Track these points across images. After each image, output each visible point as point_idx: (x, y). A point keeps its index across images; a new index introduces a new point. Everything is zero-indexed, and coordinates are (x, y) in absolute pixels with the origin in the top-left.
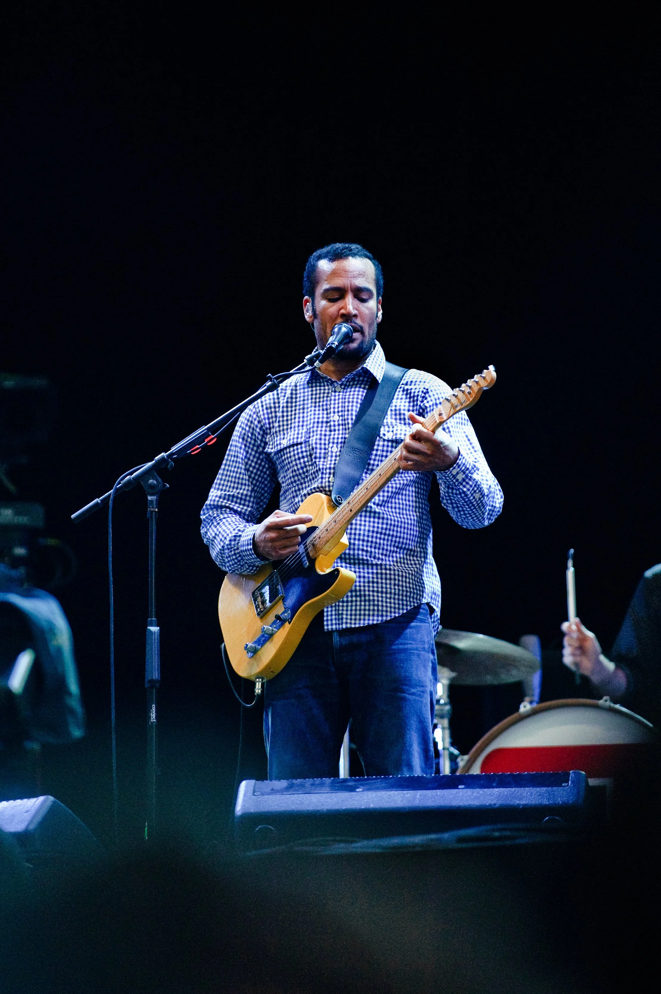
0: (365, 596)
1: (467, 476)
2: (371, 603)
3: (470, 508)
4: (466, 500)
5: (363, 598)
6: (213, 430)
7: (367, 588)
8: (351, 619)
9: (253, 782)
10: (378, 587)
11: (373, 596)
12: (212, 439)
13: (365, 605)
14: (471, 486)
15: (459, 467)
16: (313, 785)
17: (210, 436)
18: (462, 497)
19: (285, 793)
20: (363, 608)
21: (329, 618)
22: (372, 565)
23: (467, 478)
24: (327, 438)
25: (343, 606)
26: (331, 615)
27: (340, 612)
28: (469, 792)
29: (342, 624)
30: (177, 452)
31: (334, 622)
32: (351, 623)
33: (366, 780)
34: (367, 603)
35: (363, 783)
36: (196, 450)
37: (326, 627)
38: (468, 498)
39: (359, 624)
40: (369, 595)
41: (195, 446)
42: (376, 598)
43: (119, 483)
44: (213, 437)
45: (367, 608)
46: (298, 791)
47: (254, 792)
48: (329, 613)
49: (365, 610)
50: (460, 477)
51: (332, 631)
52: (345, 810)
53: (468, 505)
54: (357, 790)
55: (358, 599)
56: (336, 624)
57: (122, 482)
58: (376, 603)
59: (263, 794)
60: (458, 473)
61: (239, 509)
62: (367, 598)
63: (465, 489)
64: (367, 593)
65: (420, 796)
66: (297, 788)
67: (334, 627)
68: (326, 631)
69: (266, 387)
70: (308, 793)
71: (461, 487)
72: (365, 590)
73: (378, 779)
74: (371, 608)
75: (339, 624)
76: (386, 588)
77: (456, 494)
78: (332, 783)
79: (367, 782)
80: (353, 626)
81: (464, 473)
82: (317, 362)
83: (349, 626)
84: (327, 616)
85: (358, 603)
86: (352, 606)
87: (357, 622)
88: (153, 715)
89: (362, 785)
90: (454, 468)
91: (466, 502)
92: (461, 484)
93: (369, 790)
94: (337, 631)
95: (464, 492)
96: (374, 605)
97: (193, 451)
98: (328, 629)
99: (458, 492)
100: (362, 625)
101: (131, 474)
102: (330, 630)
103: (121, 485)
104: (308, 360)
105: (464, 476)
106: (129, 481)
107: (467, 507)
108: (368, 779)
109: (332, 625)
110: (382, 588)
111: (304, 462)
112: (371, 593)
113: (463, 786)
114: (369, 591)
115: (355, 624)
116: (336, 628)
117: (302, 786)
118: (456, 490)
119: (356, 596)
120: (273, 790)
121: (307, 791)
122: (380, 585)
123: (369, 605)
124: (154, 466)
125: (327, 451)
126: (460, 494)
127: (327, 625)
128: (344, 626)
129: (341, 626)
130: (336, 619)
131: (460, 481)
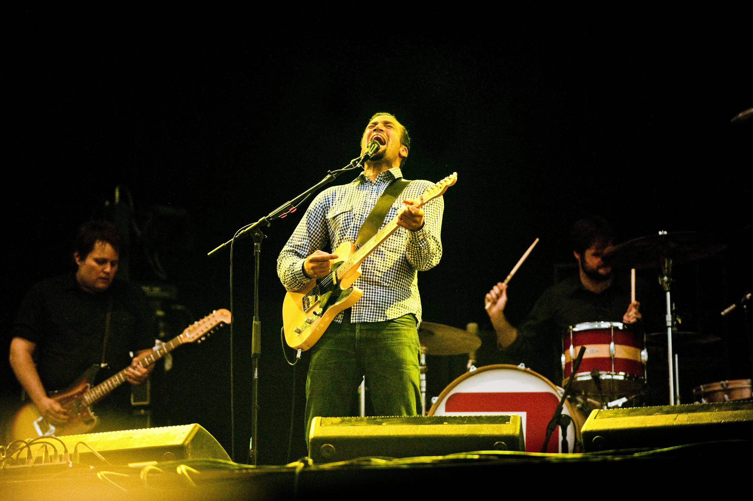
0: (377, 304)
1: (424, 238)
2: (381, 309)
3: (419, 257)
4: (419, 252)
5: (376, 305)
6: (294, 204)
7: (379, 300)
8: (367, 317)
9: (320, 418)
10: (385, 300)
11: (382, 305)
12: (293, 209)
13: (376, 310)
14: (425, 244)
15: (422, 231)
16: (356, 420)
17: (292, 207)
18: (417, 250)
19: (339, 425)
20: (375, 311)
21: (354, 315)
22: (383, 286)
23: (424, 239)
24: (364, 210)
25: (363, 309)
26: (356, 314)
27: (361, 312)
28: (450, 426)
29: (362, 319)
30: (273, 217)
31: (357, 318)
32: (367, 320)
33: (387, 418)
34: (378, 309)
35: (386, 420)
36: (284, 216)
37: (352, 321)
38: (420, 251)
39: (372, 320)
40: (380, 304)
41: (284, 213)
42: (383, 306)
43: (237, 234)
44: (294, 208)
45: (378, 311)
46: (347, 424)
47: (321, 424)
48: (355, 312)
49: (376, 312)
50: (421, 237)
51: (355, 323)
52: (375, 436)
53: (418, 255)
54: (383, 424)
55: (373, 305)
56: (358, 319)
57: (239, 234)
58: (383, 309)
59: (326, 426)
60: (421, 235)
61: (301, 253)
62: (378, 305)
63: (421, 246)
64: (378, 302)
65: (421, 428)
66: (346, 422)
67: (357, 321)
68: (352, 322)
69: (327, 179)
70: (353, 425)
71: (419, 243)
72: (377, 301)
73: (395, 418)
74: (380, 312)
75: (360, 319)
76: (391, 301)
77: (414, 247)
78: (368, 419)
79: (389, 419)
80: (368, 321)
81: (424, 236)
82: (359, 164)
83: (366, 321)
84: (353, 314)
85: (373, 308)
86: (368, 309)
87: (371, 319)
88: (256, 375)
89: (386, 421)
90: (420, 232)
91: (418, 253)
92: (420, 242)
93: (391, 424)
94: (359, 323)
95: (419, 247)
96: (382, 310)
97: (282, 216)
98: (353, 322)
99: (416, 246)
100: (373, 322)
101: (245, 229)
102: (354, 322)
103: (238, 236)
104: (353, 162)
105: (423, 238)
106: (243, 234)
107: (417, 256)
108: (389, 418)
109: (356, 319)
110: (388, 300)
111: (348, 222)
112: (381, 303)
113: (446, 423)
114: (380, 301)
115: (370, 320)
116: (358, 322)
117: (350, 421)
118: (415, 244)
119: (372, 304)
120: (332, 423)
121: (353, 424)
122: (387, 299)
123: (379, 310)
124: (258, 225)
125: (363, 217)
126: (417, 247)
127: (353, 319)
128: (363, 320)
129: (361, 321)
130: (358, 316)
131: (420, 240)
